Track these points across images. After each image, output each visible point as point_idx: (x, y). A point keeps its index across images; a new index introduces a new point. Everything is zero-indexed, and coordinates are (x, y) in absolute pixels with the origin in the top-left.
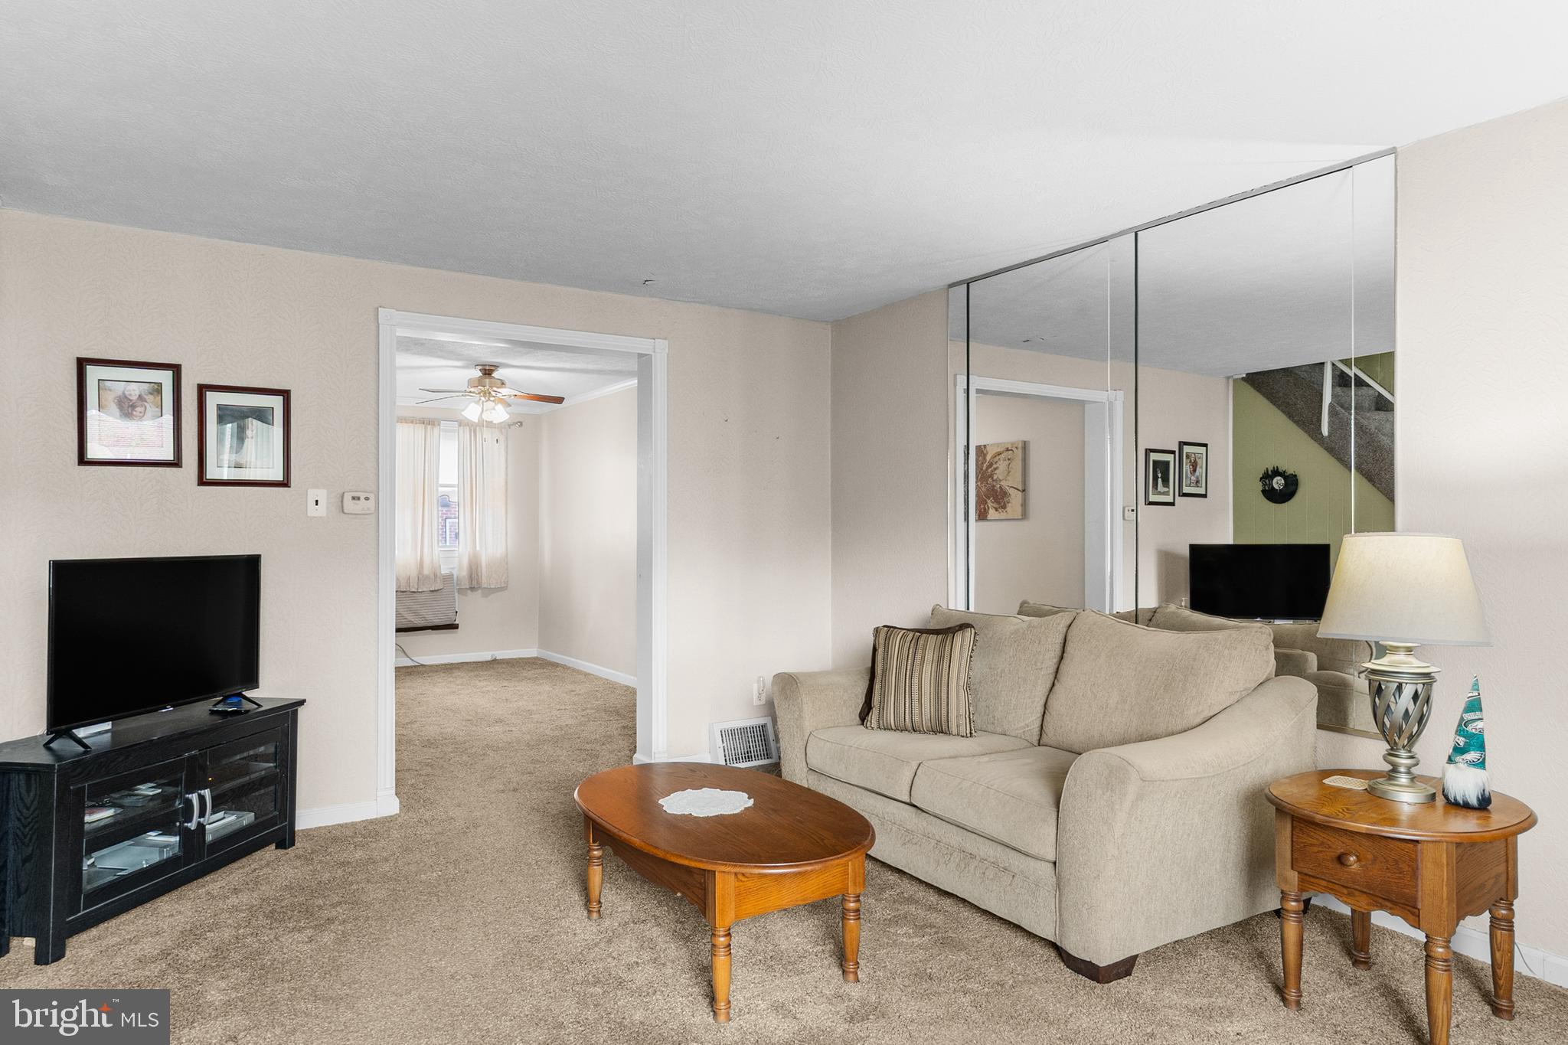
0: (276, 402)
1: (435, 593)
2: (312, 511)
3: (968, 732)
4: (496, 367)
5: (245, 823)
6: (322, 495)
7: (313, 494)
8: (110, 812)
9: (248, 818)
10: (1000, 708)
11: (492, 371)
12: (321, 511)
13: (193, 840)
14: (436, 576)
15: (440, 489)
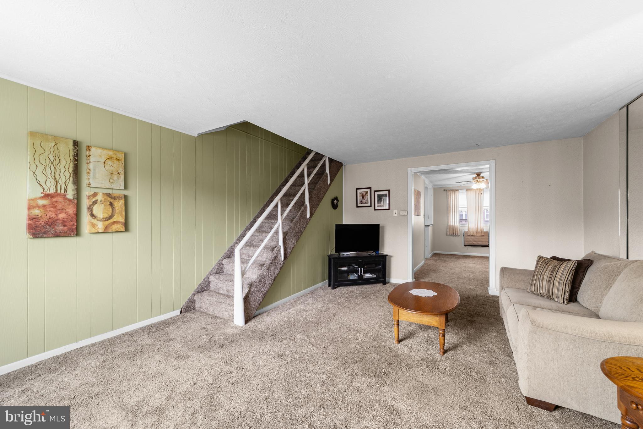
0: (387, 193)
1: (482, 237)
2: (395, 215)
3: (562, 302)
4: (481, 173)
5: (374, 277)
6: (396, 211)
7: (395, 211)
8: (346, 268)
9: (375, 276)
10: (587, 296)
11: (480, 174)
12: (396, 215)
13: (360, 277)
14: (482, 232)
15: (484, 207)
